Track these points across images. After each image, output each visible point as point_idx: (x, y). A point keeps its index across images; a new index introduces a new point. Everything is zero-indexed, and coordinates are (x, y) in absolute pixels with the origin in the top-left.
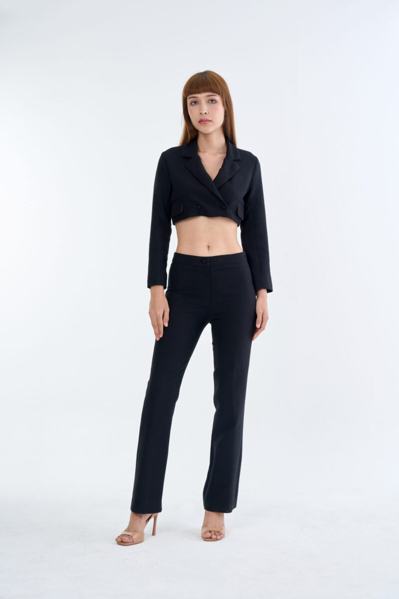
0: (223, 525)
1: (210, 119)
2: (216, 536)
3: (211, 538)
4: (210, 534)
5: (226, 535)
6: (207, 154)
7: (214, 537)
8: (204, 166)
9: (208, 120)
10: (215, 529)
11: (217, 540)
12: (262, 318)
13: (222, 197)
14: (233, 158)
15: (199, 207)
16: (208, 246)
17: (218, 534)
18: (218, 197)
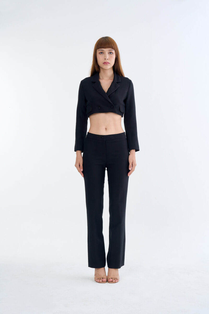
0: (118, 275)
1: (109, 62)
2: (115, 280)
3: (112, 281)
4: (112, 280)
5: (120, 280)
6: (104, 80)
7: (114, 281)
8: (102, 86)
9: (108, 63)
10: (114, 277)
11: (115, 282)
12: (132, 164)
13: (111, 101)
14: (116, 82)
15: (99, 108)
16: (106, 128)
17: (116, 279)
18: (109, 102)
